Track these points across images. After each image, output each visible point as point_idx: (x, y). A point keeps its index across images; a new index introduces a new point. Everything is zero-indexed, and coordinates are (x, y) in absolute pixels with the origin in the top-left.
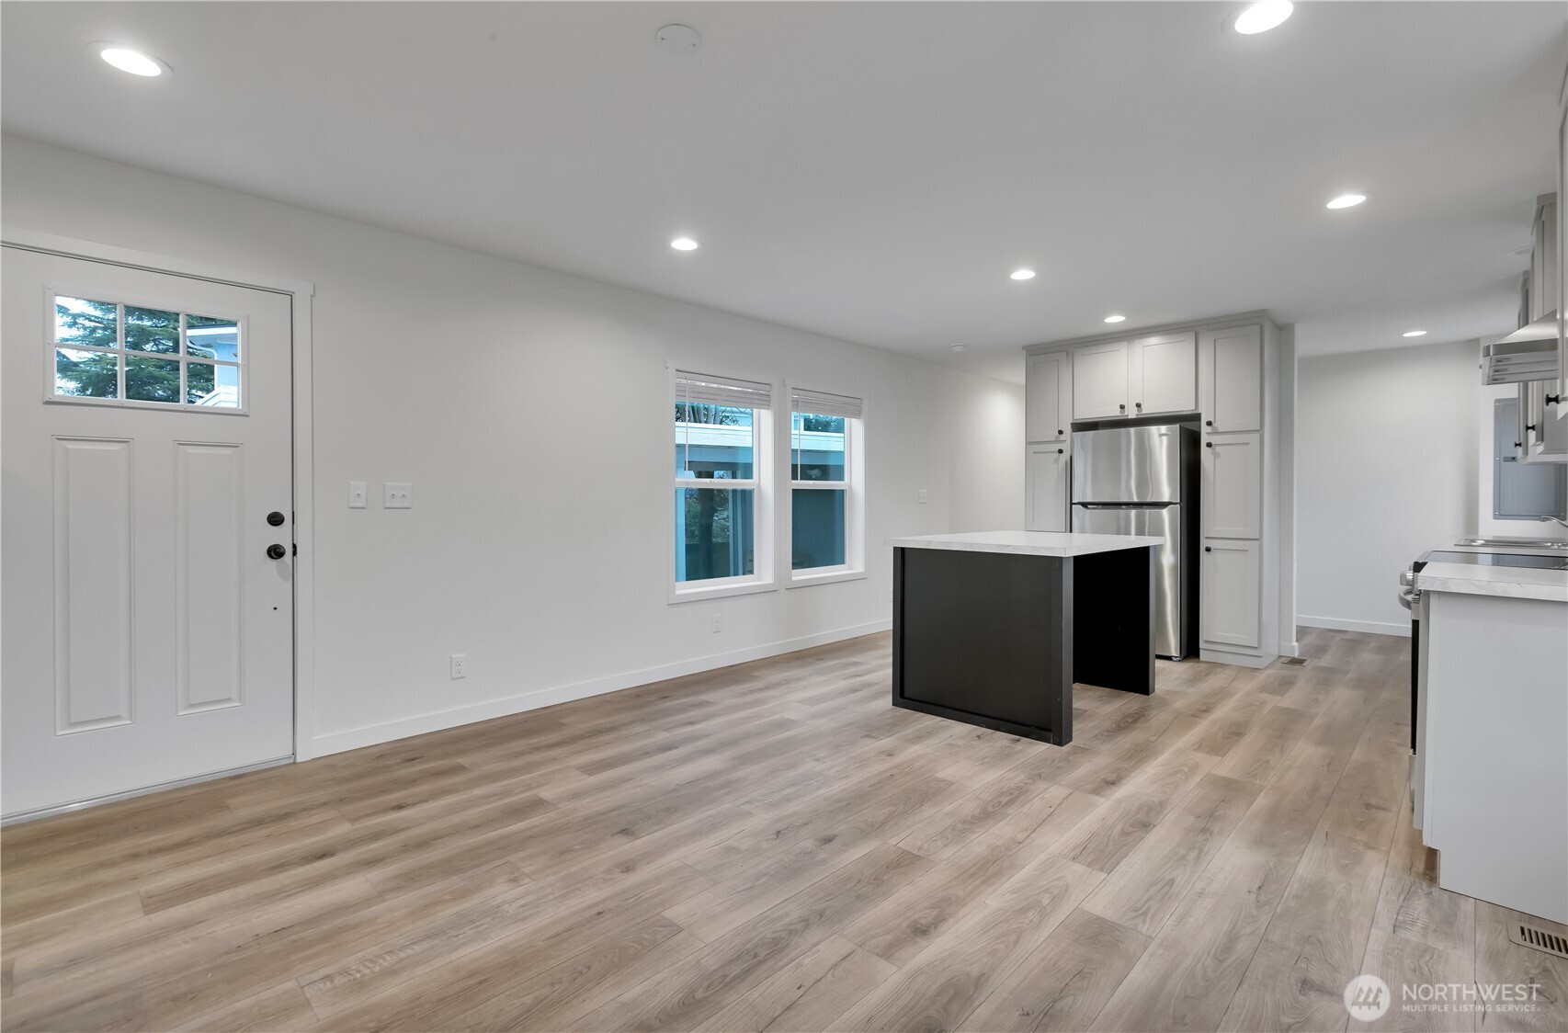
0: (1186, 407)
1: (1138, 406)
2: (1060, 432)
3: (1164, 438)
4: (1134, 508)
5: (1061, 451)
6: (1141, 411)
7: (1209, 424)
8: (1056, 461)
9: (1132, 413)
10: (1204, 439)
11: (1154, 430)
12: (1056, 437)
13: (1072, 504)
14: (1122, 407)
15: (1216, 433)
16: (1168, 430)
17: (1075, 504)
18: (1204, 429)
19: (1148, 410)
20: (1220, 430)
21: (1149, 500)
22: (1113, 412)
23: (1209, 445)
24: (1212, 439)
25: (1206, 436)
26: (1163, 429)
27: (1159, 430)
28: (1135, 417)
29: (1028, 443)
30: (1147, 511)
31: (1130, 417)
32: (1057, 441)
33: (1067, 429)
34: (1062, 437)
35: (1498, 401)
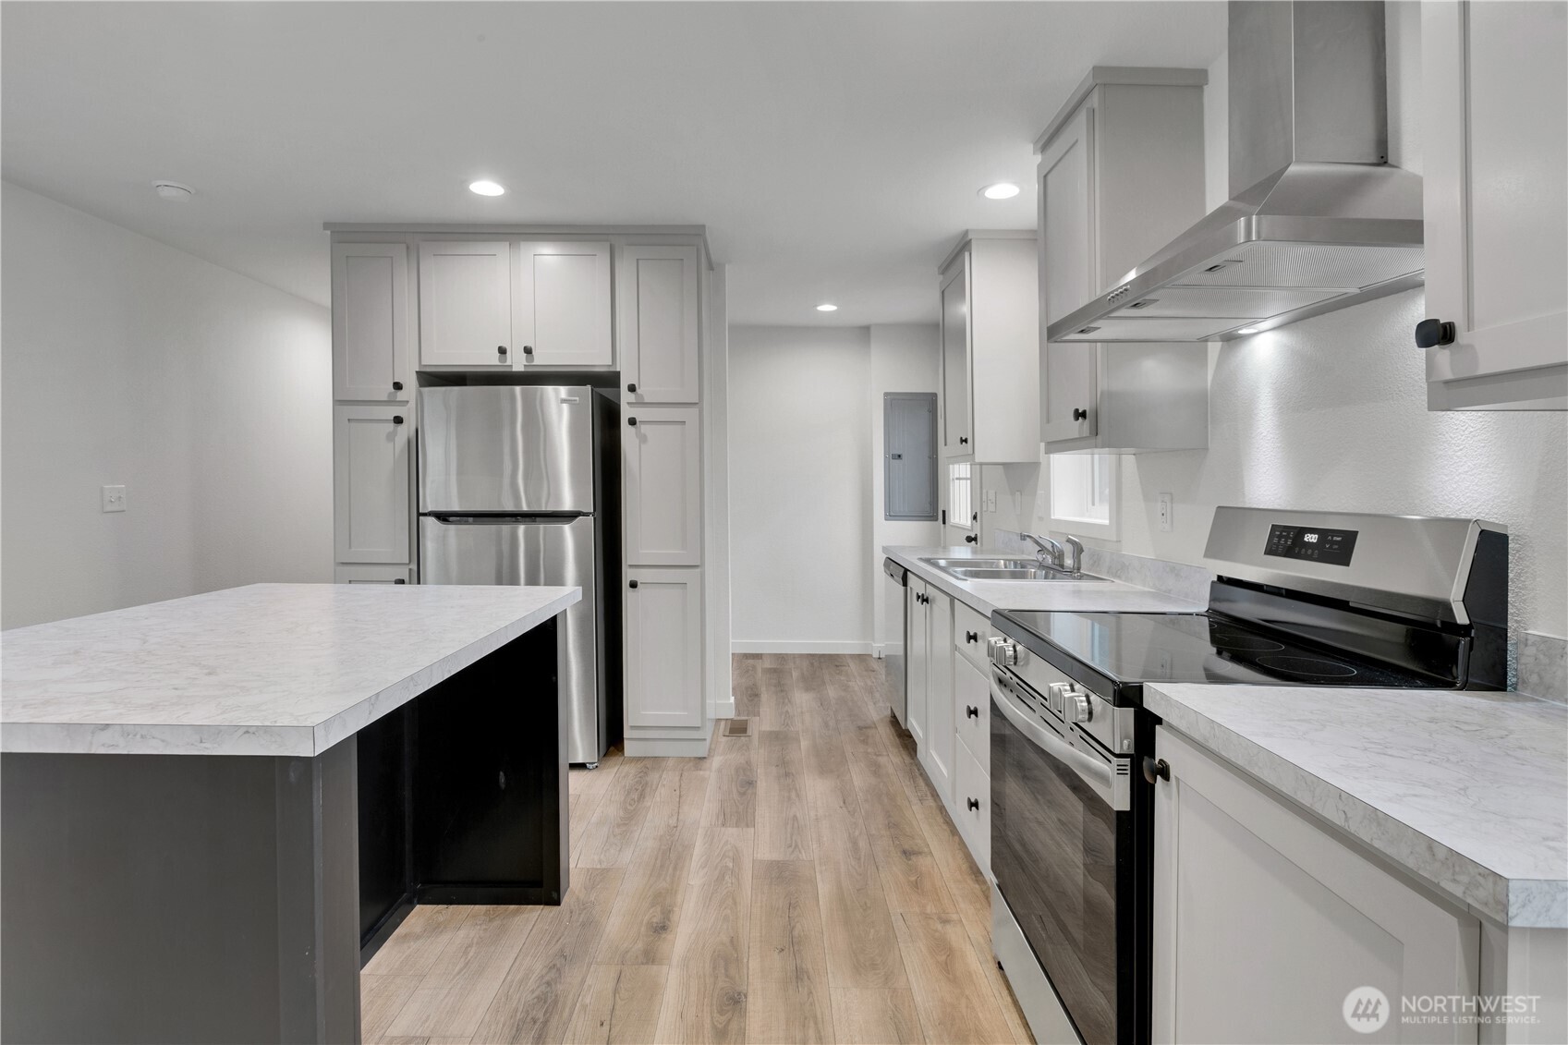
0: (596, 359)
1: (528, 351)
2: (398, 386)
3: (565, 406)
4: (524, 523)
5: (398, 420)
6: (533, 361)
7: (632, 388)
8: (391, 437)
9: (518, 363)
10: (625, 413)
11: (550, 391)
12: (390, 394)
13: (419, 514)
14: (502, 351)
15: (641, 403)
16: (570, 394)
17: (425, 515)
18: (625, 397)
19: (545, 358)
20: (646, 401)
21: (544, 508)
22: (487, 359)
23: (632, 422)
24: (639, 413)
25: (627, 406)
26: (563, 391)
27: (557, 393)
28: (522, 369)
29: (339, 402)
30: (542, 528)
31: (514, 370)
32: (391, 402)
33: (411, 383)
34: (401, 395)
35: (886, 394)
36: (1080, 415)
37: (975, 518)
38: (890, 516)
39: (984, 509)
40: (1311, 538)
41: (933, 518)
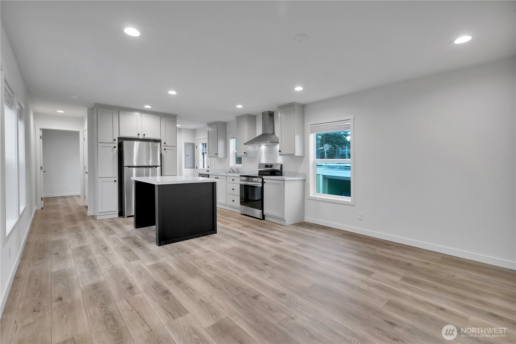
0: (158, 137)
1: (144, 135)
2: (115, 140)
5: (115, 147)
6: (145, 137)
7: (165, 143)
8: (113, 150)
9: (141, 137)
13: (123, 166)
14: (139, 134)
17: (125, 166)
18: (163, 145)
20: (167, 146)
23: (165, 149)
25: (163, 147)
32: (112, 143)
34: (115, 142)
35: (185, 143)
36: (245, 153)
37: (208, 167)
38: (186, 168)
39: (211, 165)
40: (269, 166)
41: (194, 168)
